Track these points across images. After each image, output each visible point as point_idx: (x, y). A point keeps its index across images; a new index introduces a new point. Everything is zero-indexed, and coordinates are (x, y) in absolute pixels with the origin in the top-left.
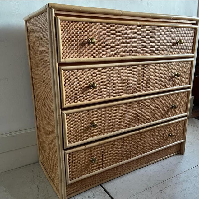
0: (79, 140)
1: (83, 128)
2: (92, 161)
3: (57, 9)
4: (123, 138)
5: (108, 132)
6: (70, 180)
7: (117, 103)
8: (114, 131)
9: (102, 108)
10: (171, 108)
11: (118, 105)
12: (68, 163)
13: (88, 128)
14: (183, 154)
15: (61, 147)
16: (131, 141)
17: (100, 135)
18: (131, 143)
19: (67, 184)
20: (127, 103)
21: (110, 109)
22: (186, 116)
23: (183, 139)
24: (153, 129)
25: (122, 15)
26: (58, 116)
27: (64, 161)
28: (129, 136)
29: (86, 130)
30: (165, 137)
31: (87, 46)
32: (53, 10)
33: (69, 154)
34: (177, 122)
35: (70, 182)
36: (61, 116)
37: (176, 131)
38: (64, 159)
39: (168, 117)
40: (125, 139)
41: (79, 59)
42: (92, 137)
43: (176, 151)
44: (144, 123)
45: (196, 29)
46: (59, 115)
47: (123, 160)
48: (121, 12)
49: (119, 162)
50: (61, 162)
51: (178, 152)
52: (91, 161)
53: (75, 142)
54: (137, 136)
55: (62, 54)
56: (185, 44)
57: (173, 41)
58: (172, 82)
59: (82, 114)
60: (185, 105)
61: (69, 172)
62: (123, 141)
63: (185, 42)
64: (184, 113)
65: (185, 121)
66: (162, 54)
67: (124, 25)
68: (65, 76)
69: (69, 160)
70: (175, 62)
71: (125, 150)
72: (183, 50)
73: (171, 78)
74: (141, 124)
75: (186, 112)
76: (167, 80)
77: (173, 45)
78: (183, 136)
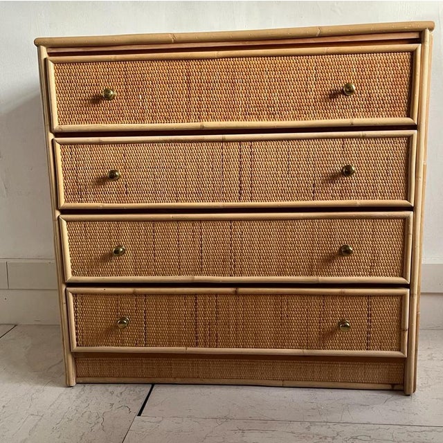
0: (92, 274)
1: (100, 252)
3: (51, 47)
4: (195, 295)
5: (157, 274)
6: (77, 345)
7: (171, 216)
8: (170, 274)
9: (139, 221)
11: (177, 221)
12: (73, 311)
13: (111, 255)
14: (409, 395)
18: (217, 313)
19: (72, 351)
24: (282, 295)
25: (176, 42)
29: (106, 258)
30: (326, 326)
31: (104, 103)
32: (44, 49)
34: (369, 297)
35: (77, 349)
38: (64, 301)
39: (331, 275)
40: (200, 300)
41: (88, 125)
42: (119, 274)
43: (386, 381)
44: (252, 274)
45: (413, 53)
46: (54, 220)
47: (197, 345)
53: (84, 275)
54: (232, 300)
55: (57, 116)
56: (378, 92)
57: (331, 86)
58: (337, 186)
59: (98, 226)
60: (398, 255)
61: (76, 329)
62: (196, 303)
63: (377, 87)
64: (397, 276)
65: (401, 299)
66: (294, 118)
67: (182, 60)
68: (63, 154)
69: (76, 307)
70: (343, 138)
71: (201, 324)
72: (369, 109)
73: (333, 178)
74: (242, 274)
75: (403, 275)
76: (318, 181)
77: (330, 98)
78: (400, 340)
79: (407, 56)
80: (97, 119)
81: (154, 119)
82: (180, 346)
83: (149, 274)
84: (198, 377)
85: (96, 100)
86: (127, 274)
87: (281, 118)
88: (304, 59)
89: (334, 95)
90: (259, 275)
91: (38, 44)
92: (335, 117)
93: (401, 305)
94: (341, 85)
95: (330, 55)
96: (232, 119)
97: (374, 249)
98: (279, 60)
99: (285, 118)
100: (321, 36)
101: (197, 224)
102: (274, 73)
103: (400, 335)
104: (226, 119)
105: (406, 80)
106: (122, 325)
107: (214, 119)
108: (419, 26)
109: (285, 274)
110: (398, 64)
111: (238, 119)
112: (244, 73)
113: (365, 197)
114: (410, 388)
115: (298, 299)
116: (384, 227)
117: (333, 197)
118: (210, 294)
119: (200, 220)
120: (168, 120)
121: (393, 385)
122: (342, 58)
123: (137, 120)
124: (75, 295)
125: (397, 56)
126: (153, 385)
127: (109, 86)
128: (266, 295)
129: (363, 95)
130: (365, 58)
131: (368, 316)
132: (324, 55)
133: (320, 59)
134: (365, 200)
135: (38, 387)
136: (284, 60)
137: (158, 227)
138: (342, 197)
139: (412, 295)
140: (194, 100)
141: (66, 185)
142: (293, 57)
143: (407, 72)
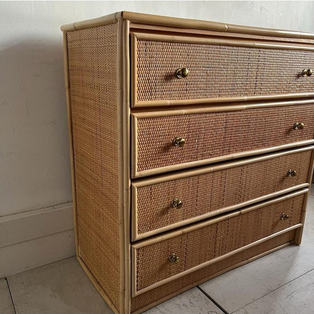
0: (154, 228)
1: (160, 208)
2: (171, 260)
3: (133, 22)
4: (217, 223)
5: (197, 215)
6: (137, 290)
7: (212, 169)
8: (205, 213)
9: (189, 177)
10: (287, 175)
11: (213, 172)
12: (136, 263)
13: (168, 208)
14: (298, 245)
15: (127, 239)
16: (228, 227)
17: (184, 219)
18: (228, 231)
19: (133, 297)
20: (226, 169)
21: (202, 179)
22: (306, 187)
23: (300, 223)
24: (260, 208)
25: (229, 31)
26: (125, 191)
27: (130, 261)
28: (225, 220)
29: (164, 211)
30: (275, 220)
32: (128, 22)
33: (138, 249)
34: (294, 197)
35: (137, 293)
36: (129, 190)
37: (292, 211)
38: (130, 259)
39: (282, 189)
40: (219, 226)
42: (172, 222)
43: (287, 240)
44: (248, 199)
46: (127, 190)
47: (214, 257)
48: (227, 27)
49: (209, 260)
50: (126, 261)
51: (290, 241)
52: (168, 259)
53: (147, 231)
59: (160, 187)
60: (307, 171)
61: (137, 277)
62: (217, 228)
65: (304, 195)
69: (138, 259)
71: (218, 242)
74: (243, 201)
75: (307, 181)
83: (192, 216)
86: (177, 221)
101: (224, 172)
103: (301, 214)
131: (292, 208)
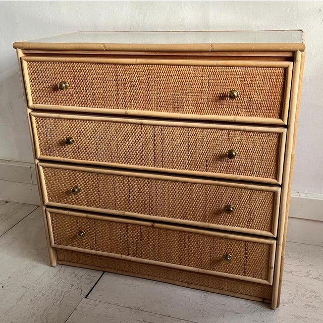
0: (61, 202)
1: (65, 189)
4: (127, 224)
5: (101, 207)
6: (55, 243)
7: (108, 171)
17: (88, 206)
18: (141, 237)
23: (267, 280)
25: (107, 50)
27: (45, 219)
30: (215, 256)
34: (246, 242)
35: (54, 245)
37: (246, 258)
38: (45, 216)
40: (130, 227)
41: (51, 106)
42: (77, 204)
43: (259, 295)
45: (286, 69)
47: (128, 254)
49: (122, 254)
53: (56, 202)
54: (151, 230)
55: (31, 98)
56: (257, 98)
57: (220, 90)
58: (224, 164)
59: (62, 172)
60: (269, 217)
61: (54, 233)
62: (127, 229)
63: (256, 94)
64: (267, 231)
65: (270, 247)
66: (193, 112)
67: (112, 64)
68: (37, 122)
69: (52, 220)
70: (229, 130)
71: (131, 242)
72: (249, 110)
73: (221, 157)
74: (157, 215)
75: (271, 230)
76: (210, 159)
77: (220, 99)
78: (268, 273)
79: (281, 71)
80: (56, 102)
81: (94, 105)
82: (118, 253)
83: (96, 207)
84: (132, 272)
85: (56, 88)
86: (82, 205)
87: (183, 112)
88: (200, 69)
89: (222, 97)
90: (168, 217)
91: (16, 47)
92: (223, 114)
93: (269, 250)
94: (228, 90)
95: (220, 66)
96: (148, 109)
97: (250, 210)
98: (181, 68)
99: (186, 112)
100: (213, 51)
101: (126, 178)
102: (177, 78)
103: (268, 270)
104: (144, 108)
105: (279, 90)
106: (79, 236)
107: (135, 108)
108: (293, 48)
109: (186, 219)
110: (274, 77)
111: (152, 109)
112: (156, 77)
113: (244, 173)
114: (274, 305)
115: (195, 236)
116: (259, 196)
117: (221, 171)
118: (136, 225)
119: (128, 176)
120: (104, 106)
121: (264, 299)
122: (230, 69)
123: (83, 104)
124: (51, 213)
125: (273, 70)
126: (104, 272)
127: (63, 79)
128: (173, 230)
129: (245, 99)
130: (247, 71)
131: (245, 254)
132: (216, 66)
133: (212, 69)
134: (245, 176)
135: (35, 263)
136: (185, 69)
137: (101, 177)
138: (227, 172)
139: (277, 245)
140: (121, 93)
141: (40, 143)
142: (192, 67)
143: (280, 84)
